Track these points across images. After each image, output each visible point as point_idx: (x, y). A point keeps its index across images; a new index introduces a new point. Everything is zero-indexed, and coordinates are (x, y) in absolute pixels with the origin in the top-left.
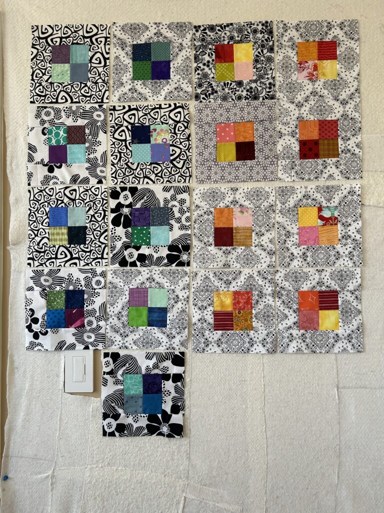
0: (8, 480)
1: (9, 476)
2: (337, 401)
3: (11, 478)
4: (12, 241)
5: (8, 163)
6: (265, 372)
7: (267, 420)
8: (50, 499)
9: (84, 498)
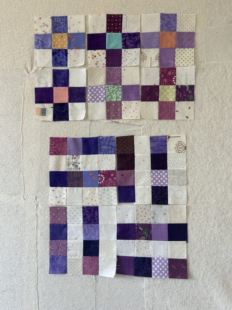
6: (38, 257)
7: (39, 295)
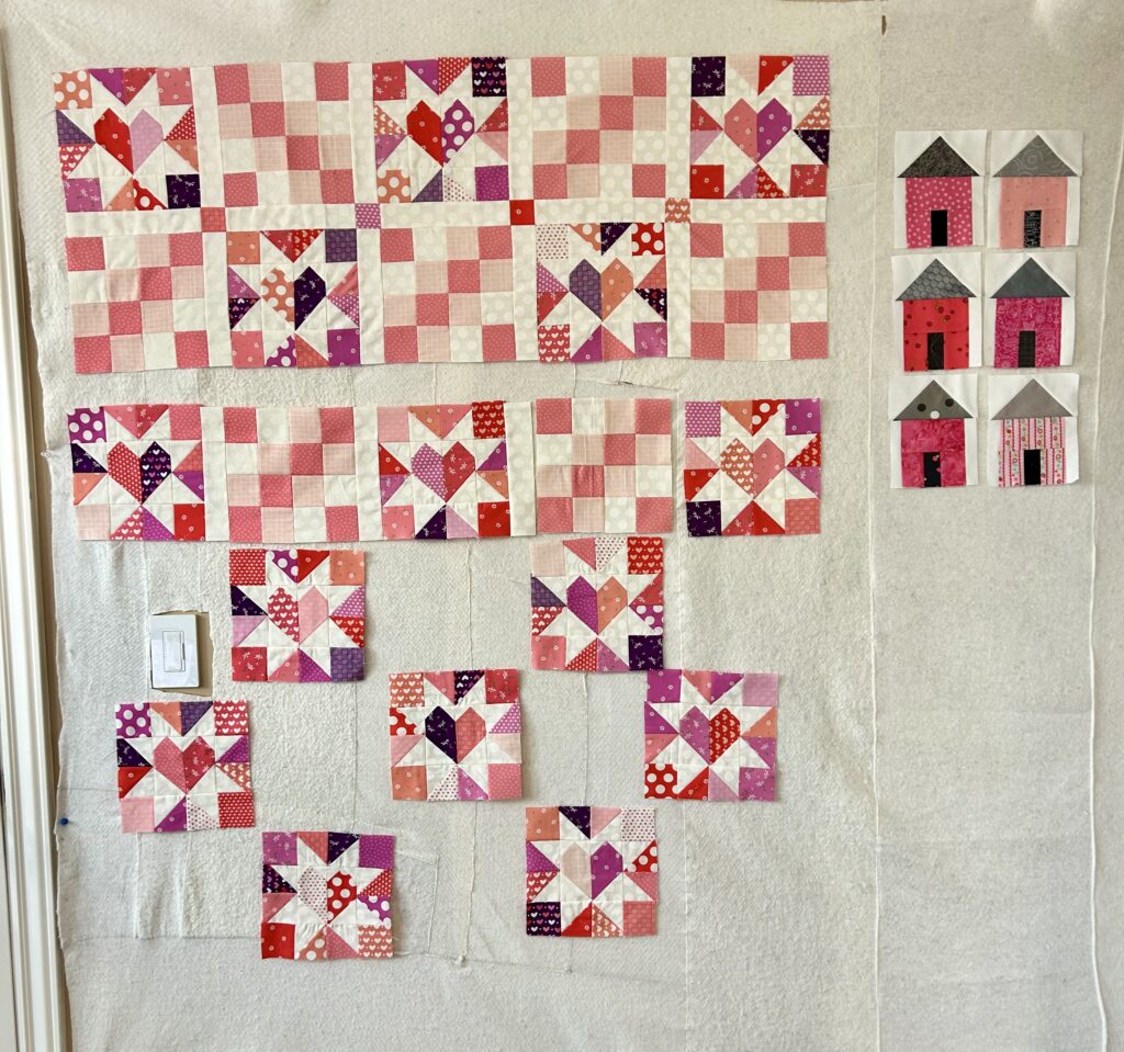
0: (68, 825)
1: (69, 819)
2: (586, 694)
3: (72, 823)
4: (50, 442)
5: (33, 307)
8: (137, 853)
9: (191, 848)
